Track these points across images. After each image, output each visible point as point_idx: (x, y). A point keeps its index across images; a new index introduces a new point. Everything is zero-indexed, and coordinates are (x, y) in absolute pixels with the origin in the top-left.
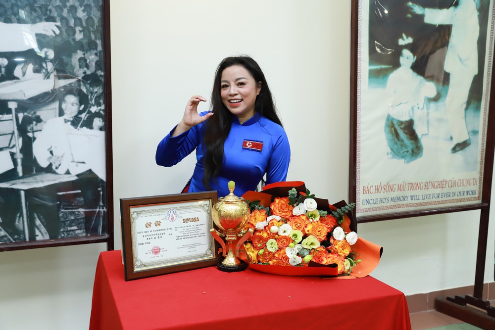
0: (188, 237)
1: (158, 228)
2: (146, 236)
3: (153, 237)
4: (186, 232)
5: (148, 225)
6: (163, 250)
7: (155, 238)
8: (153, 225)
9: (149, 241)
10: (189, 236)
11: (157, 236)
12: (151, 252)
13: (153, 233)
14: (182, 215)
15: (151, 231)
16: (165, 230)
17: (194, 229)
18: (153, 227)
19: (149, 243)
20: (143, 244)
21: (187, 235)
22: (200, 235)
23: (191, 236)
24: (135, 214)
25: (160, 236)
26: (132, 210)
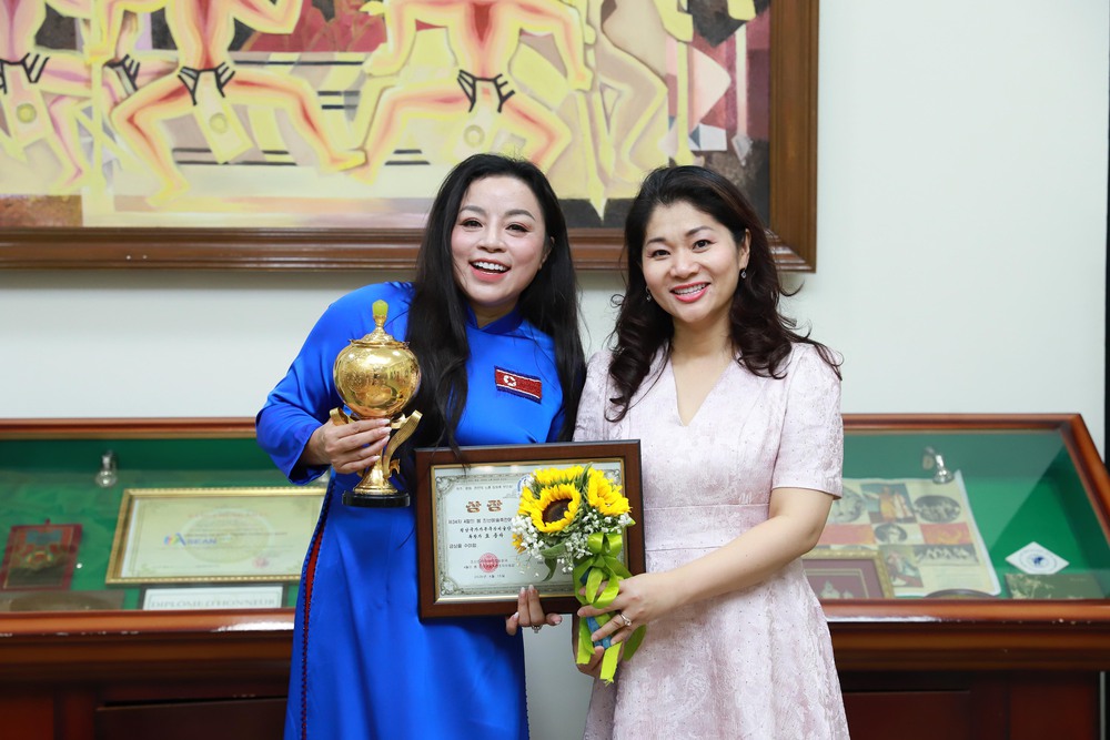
1: (496, 515)
2: (467, 530)
3: (484, 533)
5: (473, 507)
6: (505, 563)
7: (487, 536)
8: (484, 508)
9: (473, 541)
11: (493, 532)
12: (478, 565)
13: (482, 525)
15: (479, 521)
16: (510, 520)
18: (484, 512)
19: (474, 545)
20: (460, 546)
24: (445, 481)
25: (498, 532)
26: (438, 473)
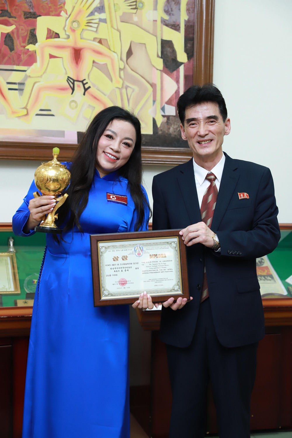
0: (154, 272)
1: (125, 262)
2: (113, 269)
3: (120, 270)
4: (153, 267)
5: (116, 259)
6: (129, 282)
7: (122, 271)
8: (120, 259)
9: (116, 273)
10: (156, 271)
11: (124, 269)
12: (118, 283)
13: (120, 266)
14: (149, 251)
15: (118, 265)
16: (131, 264)
17: (161, 265)
18: (120, 261)
19: (116, 275)
20: (110, 275)
21: (154, 269)
22: (167, 270)
23: (157, 271)
24: (104, 248)
25: (127, 269)
26: (101, 245)
